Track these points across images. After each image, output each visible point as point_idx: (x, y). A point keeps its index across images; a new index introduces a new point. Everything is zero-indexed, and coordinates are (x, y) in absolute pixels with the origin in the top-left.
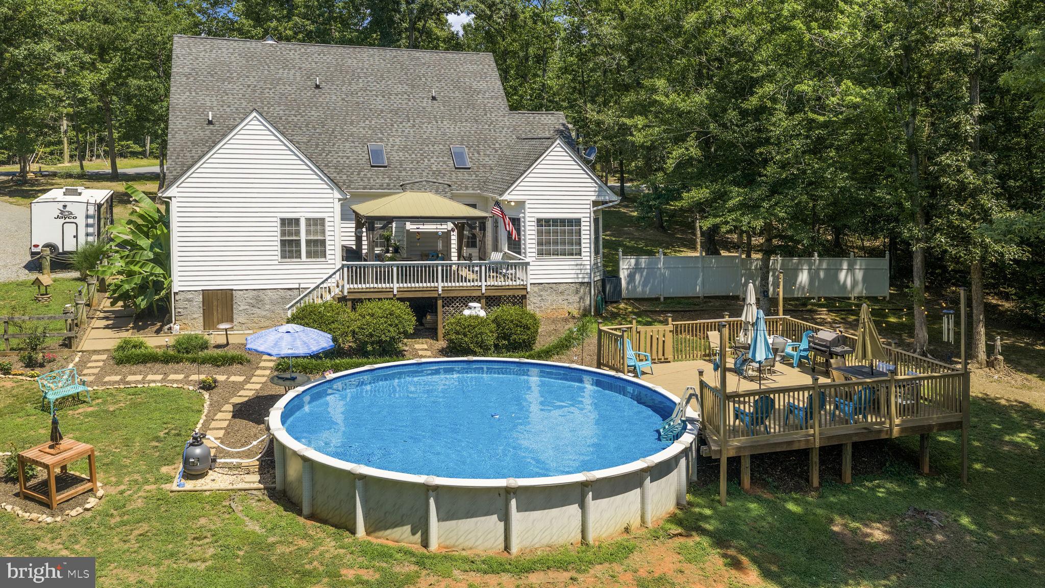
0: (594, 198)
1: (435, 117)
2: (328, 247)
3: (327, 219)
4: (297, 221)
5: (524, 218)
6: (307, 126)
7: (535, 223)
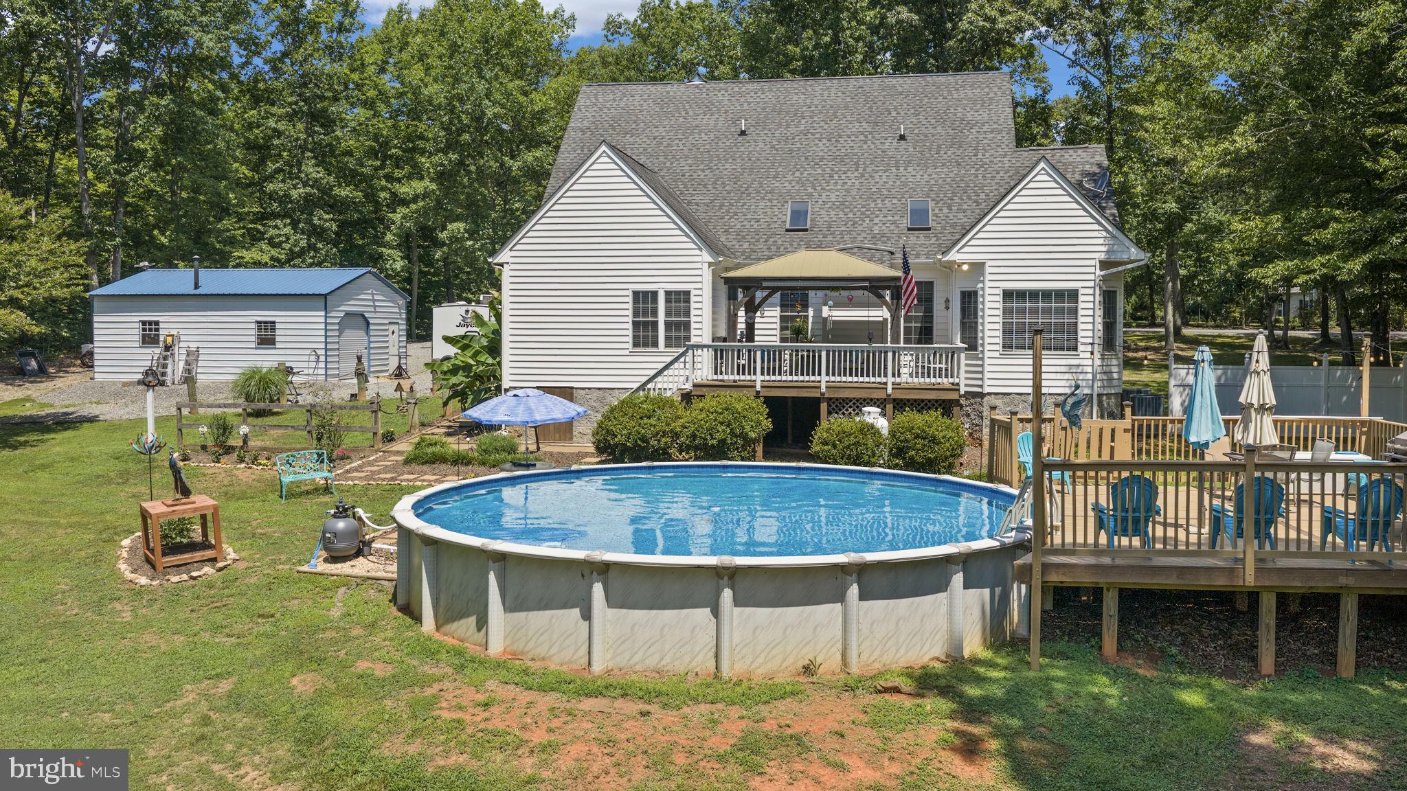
0: (1103, 256)
1: (897, 162)
2: (693, 332)
3: (693, 293)
4: (654, 294)
5: (983, 289)
6: (715, 182)
7: (1000, 298)
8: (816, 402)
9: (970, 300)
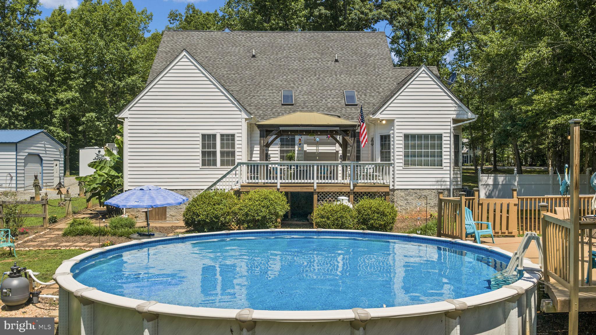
0: (454, 116)
1: (336, 72)
2: (237, 157)
3: (237, 135)
4: (214, 136)
5: (393, 134)
6: (241, 80)
7: (402, 139)
9: (385, 140)
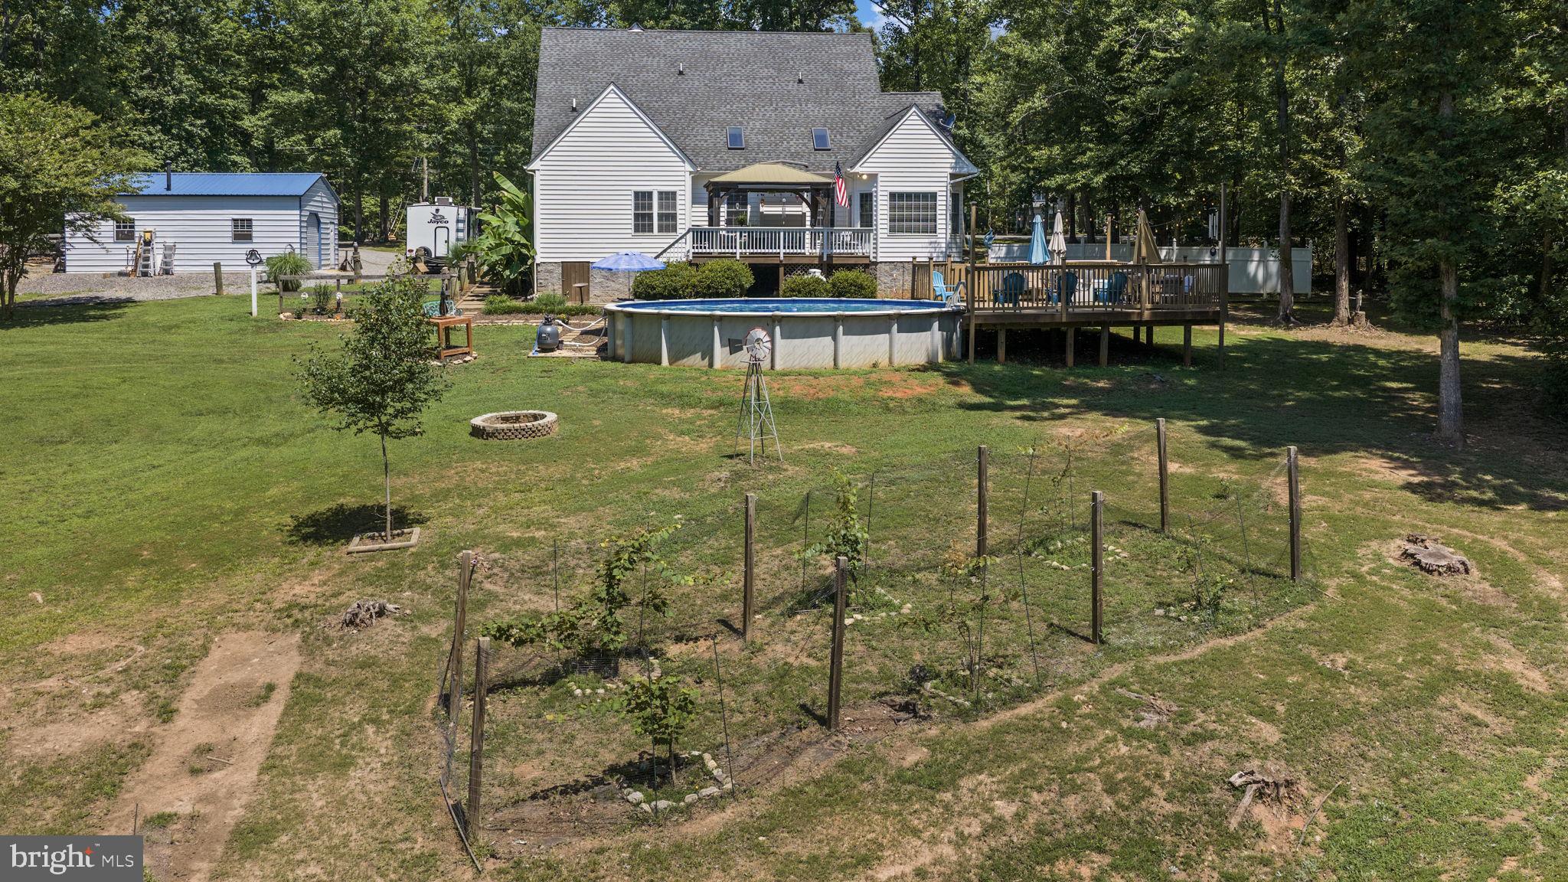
0: (951, 171)
1: (800, 100)
2: (679, 221)
3: (678, 193)
4: (650, 194)
5: (876, 192)
6: (667, 111)
7: (887, 198)
8: (777, 266)
9: (867, 200)
